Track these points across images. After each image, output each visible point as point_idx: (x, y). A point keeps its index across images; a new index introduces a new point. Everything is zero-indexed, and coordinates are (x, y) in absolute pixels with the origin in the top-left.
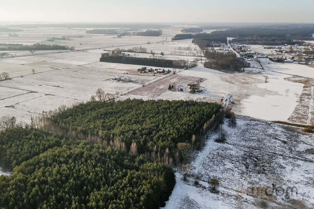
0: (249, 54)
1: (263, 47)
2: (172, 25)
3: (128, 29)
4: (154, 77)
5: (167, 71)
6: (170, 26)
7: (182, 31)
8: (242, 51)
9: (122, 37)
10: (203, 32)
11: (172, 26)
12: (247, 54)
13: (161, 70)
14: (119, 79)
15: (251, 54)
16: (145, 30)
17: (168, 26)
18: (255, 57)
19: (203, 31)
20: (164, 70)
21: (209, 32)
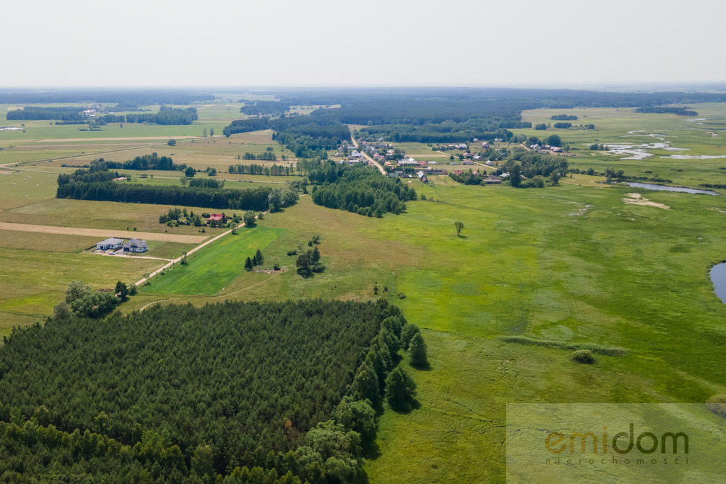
0: (405, 165)
1: (431, 146)
2: (216, 95)
3: (113, 105)
4: (204, 238)
5: (231, 218)
6: (213, 98)
7: (243, 110)
8: (388, 159)
9: (102, 127)
10: (292, 111)
11: (217, 98)
12: (401, 165)
13: (218, 215)
14: (117, 246)
15: (409, 165)
16: (155, 109)
17: (207, 97)
18: (421, 174)
19: (289, 109)
20: (224, 215)
21: (305, 111)
